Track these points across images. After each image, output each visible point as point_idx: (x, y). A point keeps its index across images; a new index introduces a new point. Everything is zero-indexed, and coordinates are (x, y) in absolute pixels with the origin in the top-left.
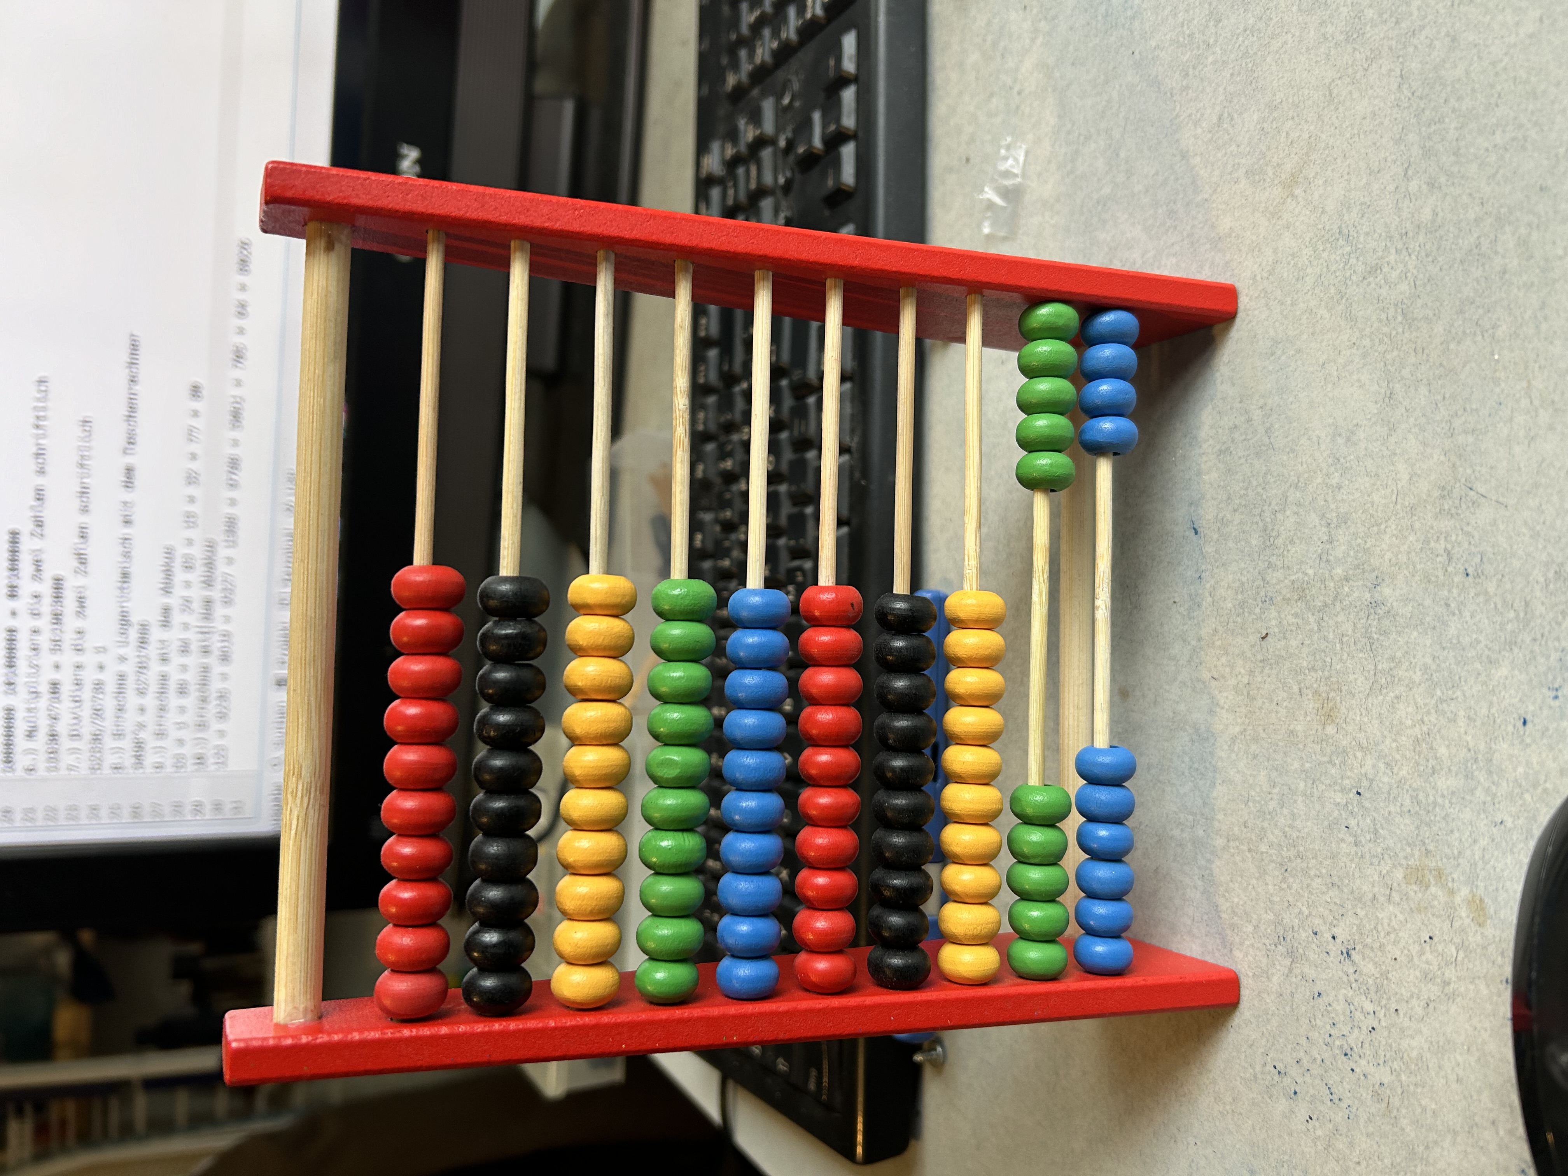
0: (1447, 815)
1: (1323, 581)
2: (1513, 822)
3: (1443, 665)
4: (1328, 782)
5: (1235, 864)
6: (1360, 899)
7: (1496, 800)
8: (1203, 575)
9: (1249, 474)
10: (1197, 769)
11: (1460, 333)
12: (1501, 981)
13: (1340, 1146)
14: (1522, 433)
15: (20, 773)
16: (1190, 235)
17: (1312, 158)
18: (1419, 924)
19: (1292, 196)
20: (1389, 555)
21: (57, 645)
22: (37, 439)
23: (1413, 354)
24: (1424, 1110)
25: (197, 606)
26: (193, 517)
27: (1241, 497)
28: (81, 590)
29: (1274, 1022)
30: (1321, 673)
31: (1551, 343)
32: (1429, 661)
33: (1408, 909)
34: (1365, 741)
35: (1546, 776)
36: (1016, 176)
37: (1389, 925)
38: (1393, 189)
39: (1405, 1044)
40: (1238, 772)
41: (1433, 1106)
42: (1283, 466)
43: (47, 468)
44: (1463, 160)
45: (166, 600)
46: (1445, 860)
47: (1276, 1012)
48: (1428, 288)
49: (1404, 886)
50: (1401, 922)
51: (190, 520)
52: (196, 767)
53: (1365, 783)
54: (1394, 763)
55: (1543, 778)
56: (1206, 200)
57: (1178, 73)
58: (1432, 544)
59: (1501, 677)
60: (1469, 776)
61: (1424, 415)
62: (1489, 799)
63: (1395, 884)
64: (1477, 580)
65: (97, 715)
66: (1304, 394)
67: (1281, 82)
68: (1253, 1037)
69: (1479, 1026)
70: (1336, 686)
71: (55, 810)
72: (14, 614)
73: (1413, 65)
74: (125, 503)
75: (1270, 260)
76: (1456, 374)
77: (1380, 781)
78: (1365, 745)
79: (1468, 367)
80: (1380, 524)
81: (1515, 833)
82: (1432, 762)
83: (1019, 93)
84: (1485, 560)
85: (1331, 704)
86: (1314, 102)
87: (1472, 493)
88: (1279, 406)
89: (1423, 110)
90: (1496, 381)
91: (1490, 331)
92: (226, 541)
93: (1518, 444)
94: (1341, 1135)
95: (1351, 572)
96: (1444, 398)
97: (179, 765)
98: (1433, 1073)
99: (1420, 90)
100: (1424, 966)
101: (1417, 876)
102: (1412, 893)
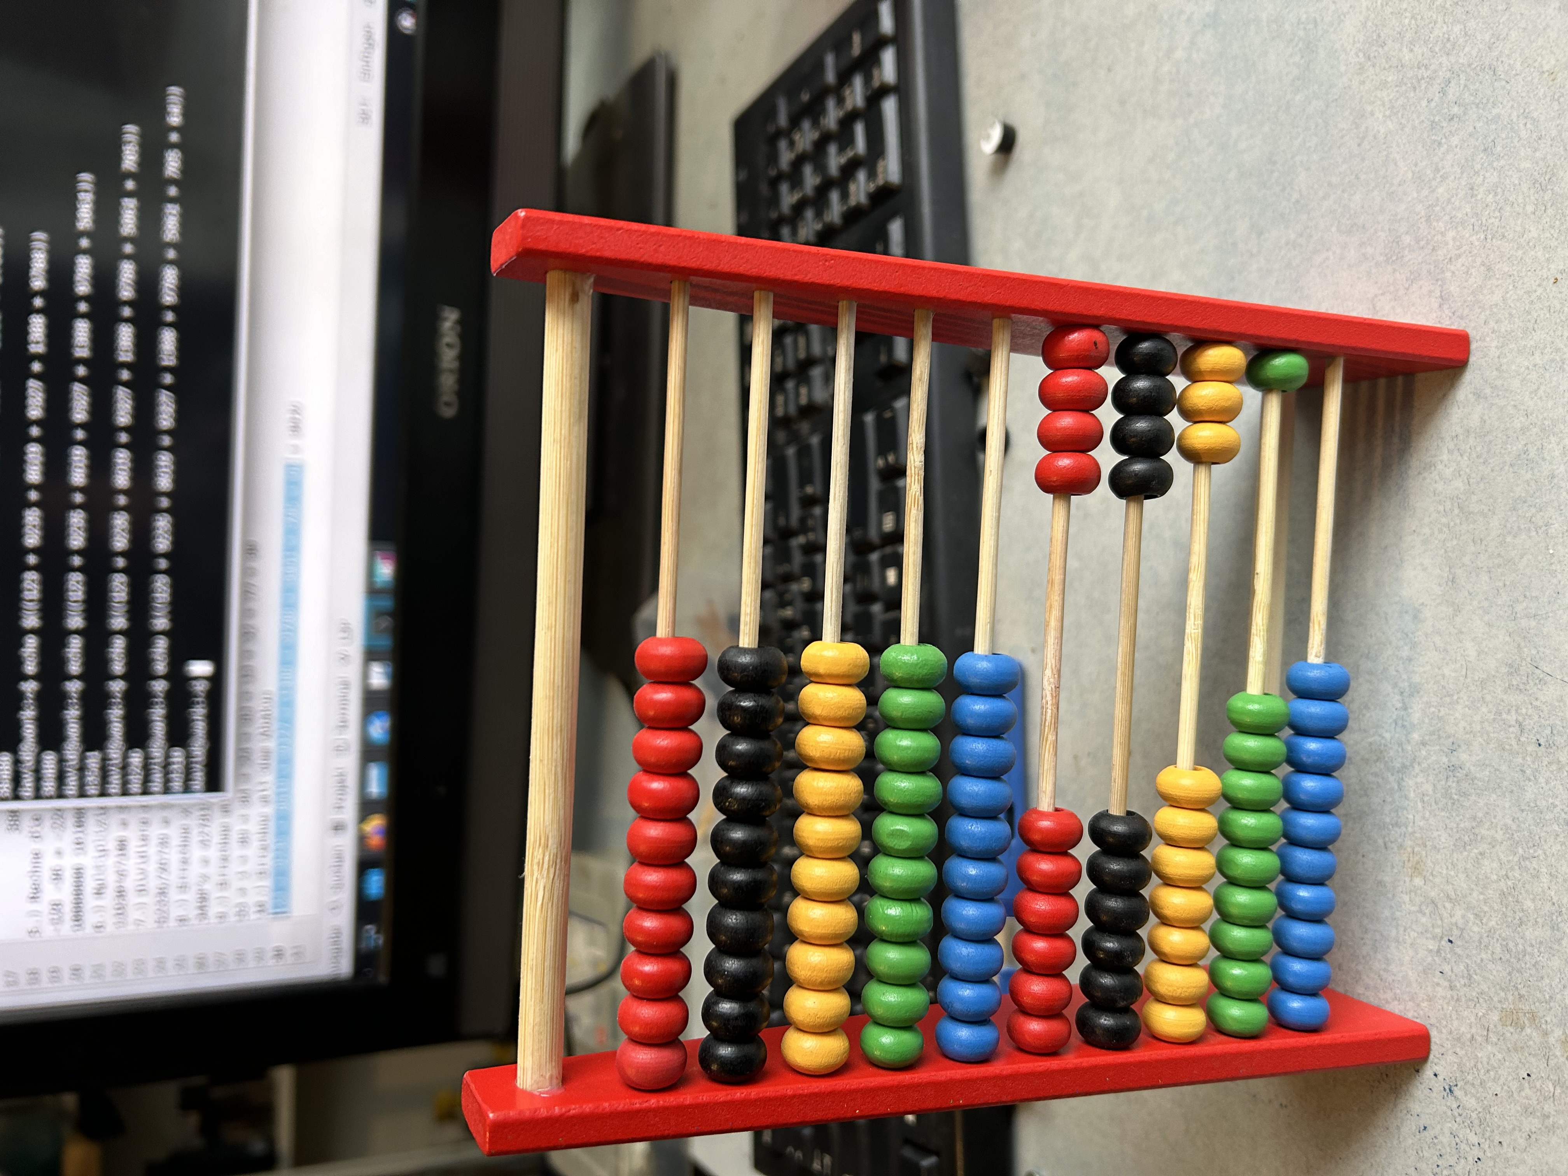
0: (1537, 963)
1: (1400, 744)
3: (1522, 825)
4: (1420, 930)
6: (1459, 1039)
11: (1515, 528)
15: (89, 930)
18: (1517, 1062)
20: (1463, 724)
23: (1472, 544)
29: (1383, 1154)
30: (1404, 829)
32: (1509, 821)
33: (1505, 1048)
34: (1453, 893)
37: (1488, 1063)
44: (1505, 375)
46: (1537, 1004)
47: (1384, 1144)
48: (1482, 485)
49: (1500, 1028)
50: (1500, 1061)
52: (258, 915)
53: (1456, 932)
54: (1482, 914)
58: (1504, 716)
61: (1486, 599)
63: (1492, 1026)
64: (1549, 750)
65: (163, 869)
70: (1420, 842)
71: (123, 965)
76: (1514, 564)
77: (1471, 930)
78: (1453, 896)
79: (1525, 558)
80: (1453, 695)
82: (1519, 914)
84: (1555, 732)
87: (1537, 671)
90: (1553, 573)
91: (1544, 528)
95: (1427, 738)
96: (1505, 585)
97: (242, 913)
99: (1461, 310)
100: (1524, 1101)
101: (1512, 1018)
102: (1509, 1035)
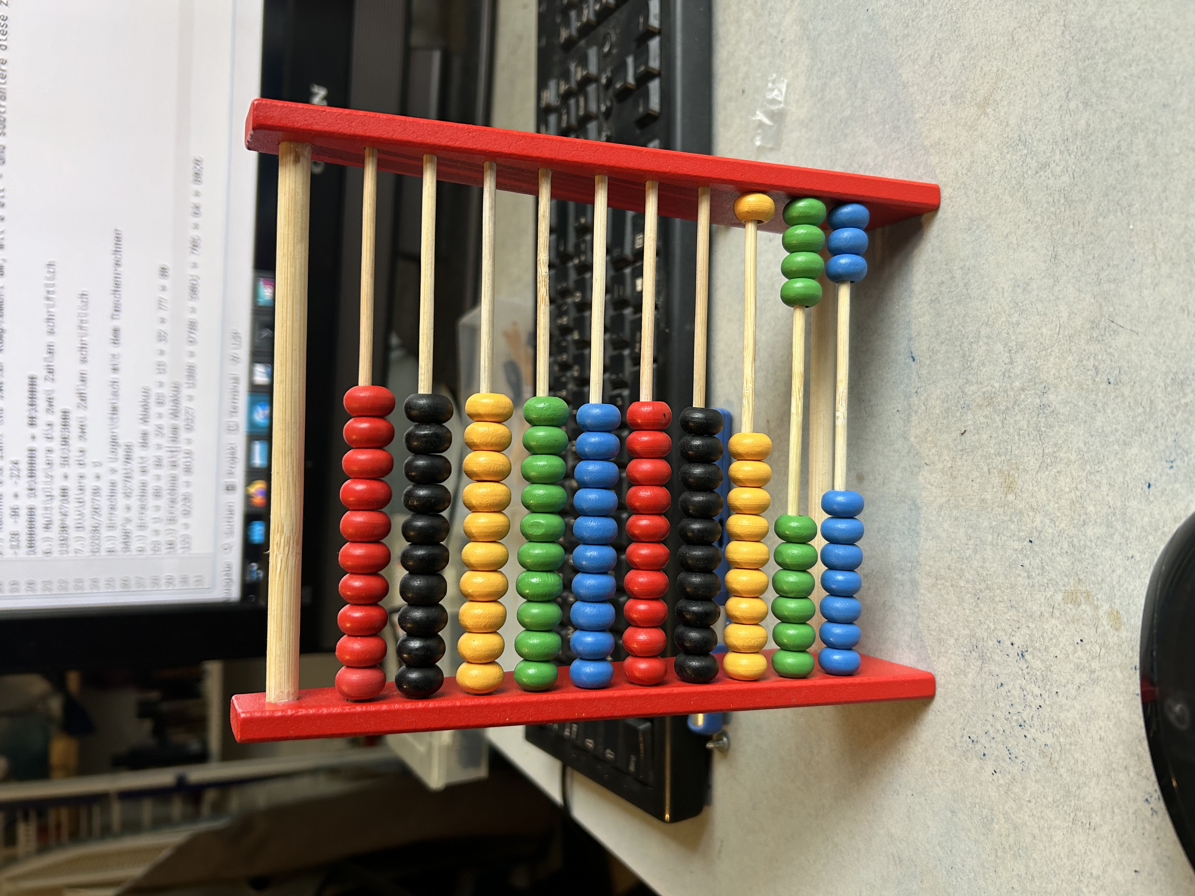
0: (1094, 554)
1: (1006, 391)
2: (1140, 557)
3: (1092, 448)
4: (1009, 534)
5: (941, 596)
6: (1031, 616)
7: (1128, 542)
8: (919, 390)
9: (953, 316)
10: (914, 530)
11: (1106, 211)
12: (1132, 668)
13: (1017, 790)
14: (1149, 280)
15: (40, 555)
16: (910, 144)
17: (1000, 85)
18: (1074, 631)
19: (985, 114)
21: (65, 461)
22: (48, 308)
23: (1072, 226)
24: (1076, 761)
25: (167, 431)
26: (163, 365)
27: (946, 333)
28: (82, 420)
29: (970, 706)
30: (1003, 457)
31: (1170, 216)
32: (1081, 445)
33: (1065, 621)
34: (1035, 504)
35: (1164, 523)
36: (780, 102)
37: (1052, 633)
38: (1057, 106)
39: (1062, 716)
40: (944, 530)
41: (1083, 758)
42: (977, 310)
43: (56, 330)
44: (1108, 85)
45: (144, 427)
46: (1091, 585)
47: (971, 698)
48: (1083, 178)
49: (1062, 605)
50: (1060, 630)
51: (161, 368)
52: (168, 550)
53: (1035, 534)
54: (1056, 519)
55: (1162, 524)
56: (921, 118)
57: (901, 24)
58: (1085, 362)
59: (1132, 454)
60: (1109, 525)
61: (1079, 270)
62: (1124, 541)
63: (1056, 605)
64: (1117, 387)
65: (96, 512)
66: (993, 257)
67: (977, 30)
68: (954, 717)
69: (1115, 700)
70: (1015, 466)
71: (66, 582)
72: (33, 438)
73: (1073, 17)
74: (113, 355)
75: (969, 161)
76: (1103, 240)
77: (1046, 532)
78: (1036, 507)
79: (1111, 235)
80: (1047, 349)
81: (1142, 564)
82: (1084, 517)
83: (782, 41)
84: (1122, 372)
85: (1011, 479)
86: (1001, 45)
87: (1113, 325)
88: (974, 266)
89: (1080, 50)
90: (1131, 244)
91: (1127, 209)
92: (188, 383)
93: (1147, 289)
94: (1017, 782)
95: (1026, 384)
96: (1094, 258)
97: (156, 549)
98: (1083, 735)
99: (1078, 35)
100: (1076, 660)
101: (1072, 598)
102: (1068, 610)
